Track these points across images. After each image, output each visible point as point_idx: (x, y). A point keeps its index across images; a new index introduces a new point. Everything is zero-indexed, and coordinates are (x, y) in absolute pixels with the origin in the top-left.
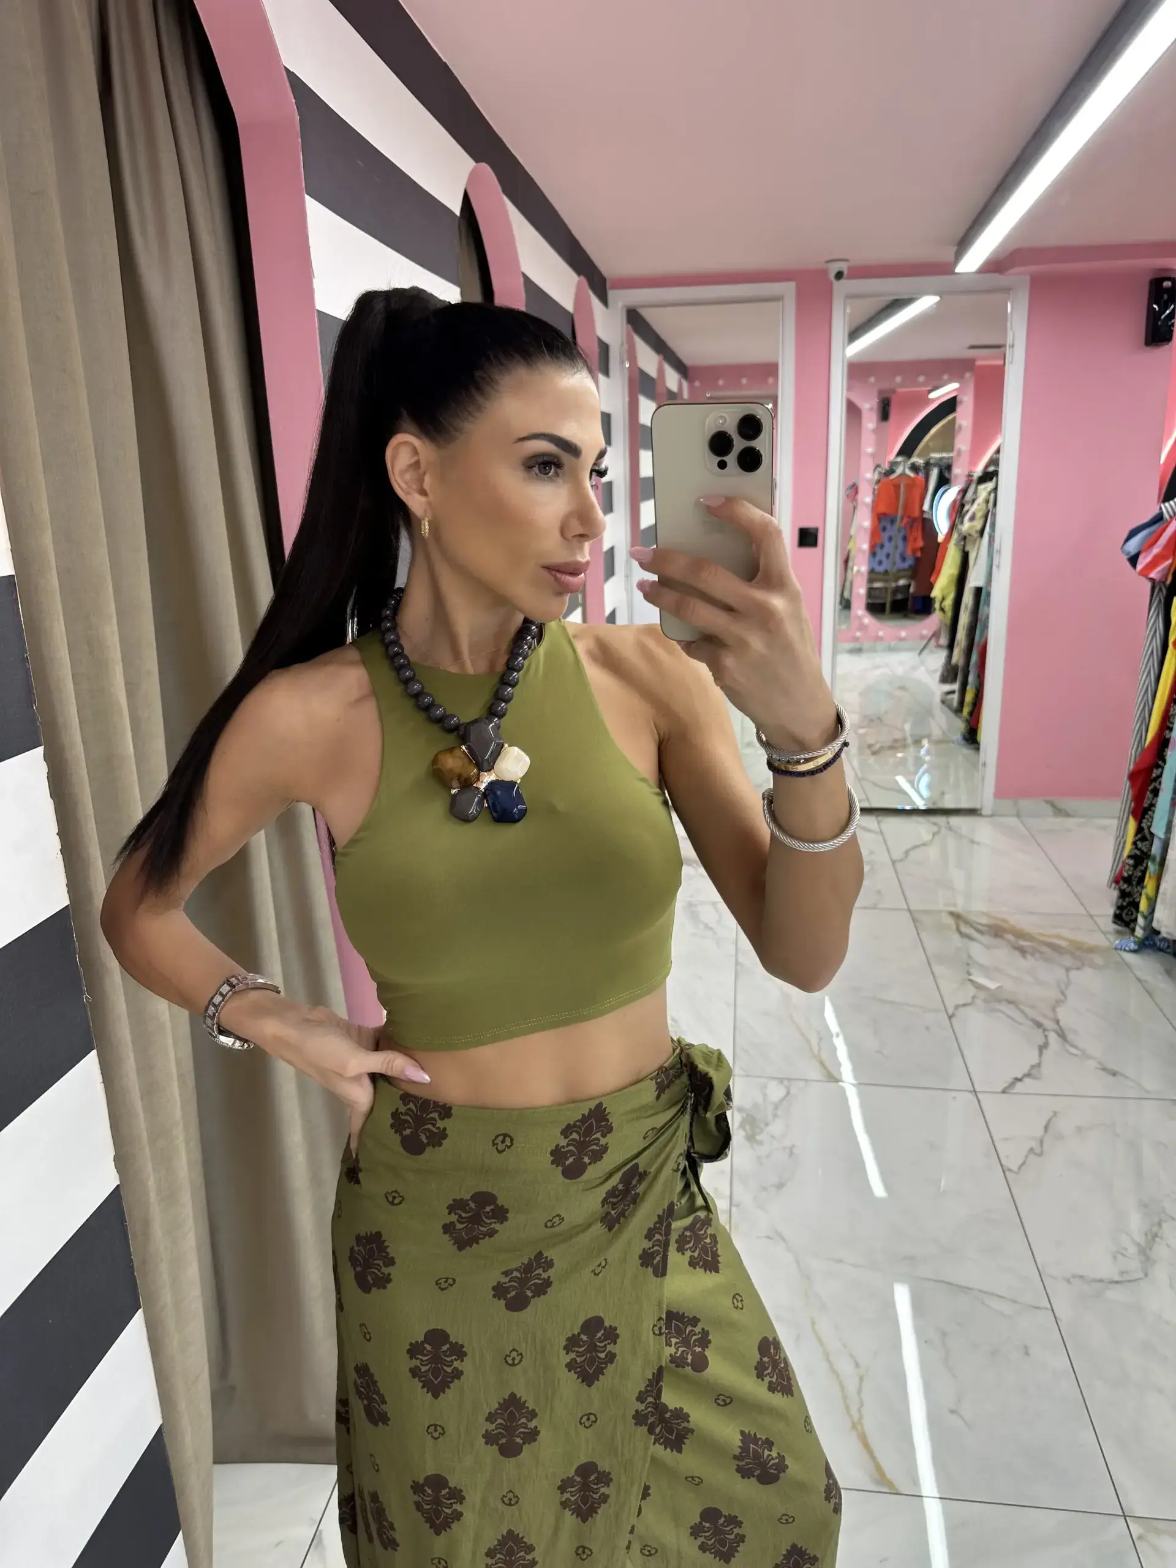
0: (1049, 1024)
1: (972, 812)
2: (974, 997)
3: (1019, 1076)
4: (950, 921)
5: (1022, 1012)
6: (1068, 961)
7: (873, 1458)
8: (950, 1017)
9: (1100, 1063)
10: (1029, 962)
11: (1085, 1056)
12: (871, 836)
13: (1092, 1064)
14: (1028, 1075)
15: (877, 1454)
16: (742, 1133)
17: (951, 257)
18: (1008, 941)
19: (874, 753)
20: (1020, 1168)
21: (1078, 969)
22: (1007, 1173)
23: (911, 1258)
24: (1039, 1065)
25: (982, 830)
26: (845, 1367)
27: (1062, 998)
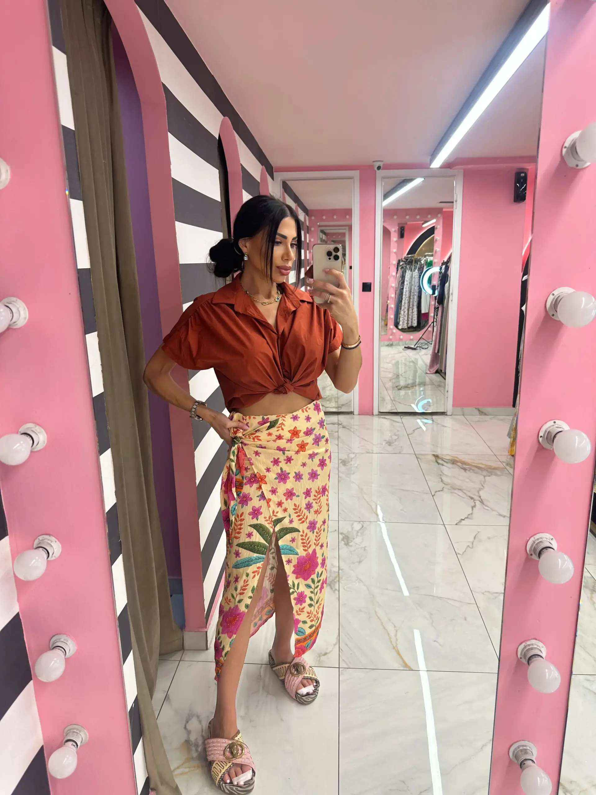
0: (476, 498)
1: (443, 413)
2: (443, 488)
3: (463, 518)
4: (433, 458)
5: (465, 493)
6: (485, 473)
7: (402, 659)
8: (433, 496)
9: (498, 513)
10: (468, 474)
11: (493, 510)
12: (398, 423)
13: (495, 513)
14: (467, 518)
15: (403, 657)
16: (343, 542)
17: (429, 162)
18: (459, 466)
19: (400, 389)
20: (463, 553)
21: (489, 476)
22: (458, 555)
23: (418, 587)
24: (472, 514)
25: (447, 421)
26: (390, 628)
27: (483, 488)
